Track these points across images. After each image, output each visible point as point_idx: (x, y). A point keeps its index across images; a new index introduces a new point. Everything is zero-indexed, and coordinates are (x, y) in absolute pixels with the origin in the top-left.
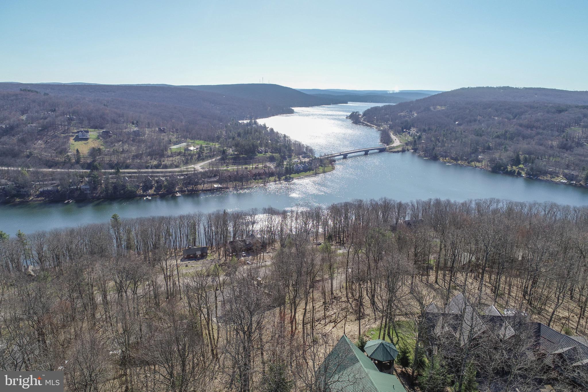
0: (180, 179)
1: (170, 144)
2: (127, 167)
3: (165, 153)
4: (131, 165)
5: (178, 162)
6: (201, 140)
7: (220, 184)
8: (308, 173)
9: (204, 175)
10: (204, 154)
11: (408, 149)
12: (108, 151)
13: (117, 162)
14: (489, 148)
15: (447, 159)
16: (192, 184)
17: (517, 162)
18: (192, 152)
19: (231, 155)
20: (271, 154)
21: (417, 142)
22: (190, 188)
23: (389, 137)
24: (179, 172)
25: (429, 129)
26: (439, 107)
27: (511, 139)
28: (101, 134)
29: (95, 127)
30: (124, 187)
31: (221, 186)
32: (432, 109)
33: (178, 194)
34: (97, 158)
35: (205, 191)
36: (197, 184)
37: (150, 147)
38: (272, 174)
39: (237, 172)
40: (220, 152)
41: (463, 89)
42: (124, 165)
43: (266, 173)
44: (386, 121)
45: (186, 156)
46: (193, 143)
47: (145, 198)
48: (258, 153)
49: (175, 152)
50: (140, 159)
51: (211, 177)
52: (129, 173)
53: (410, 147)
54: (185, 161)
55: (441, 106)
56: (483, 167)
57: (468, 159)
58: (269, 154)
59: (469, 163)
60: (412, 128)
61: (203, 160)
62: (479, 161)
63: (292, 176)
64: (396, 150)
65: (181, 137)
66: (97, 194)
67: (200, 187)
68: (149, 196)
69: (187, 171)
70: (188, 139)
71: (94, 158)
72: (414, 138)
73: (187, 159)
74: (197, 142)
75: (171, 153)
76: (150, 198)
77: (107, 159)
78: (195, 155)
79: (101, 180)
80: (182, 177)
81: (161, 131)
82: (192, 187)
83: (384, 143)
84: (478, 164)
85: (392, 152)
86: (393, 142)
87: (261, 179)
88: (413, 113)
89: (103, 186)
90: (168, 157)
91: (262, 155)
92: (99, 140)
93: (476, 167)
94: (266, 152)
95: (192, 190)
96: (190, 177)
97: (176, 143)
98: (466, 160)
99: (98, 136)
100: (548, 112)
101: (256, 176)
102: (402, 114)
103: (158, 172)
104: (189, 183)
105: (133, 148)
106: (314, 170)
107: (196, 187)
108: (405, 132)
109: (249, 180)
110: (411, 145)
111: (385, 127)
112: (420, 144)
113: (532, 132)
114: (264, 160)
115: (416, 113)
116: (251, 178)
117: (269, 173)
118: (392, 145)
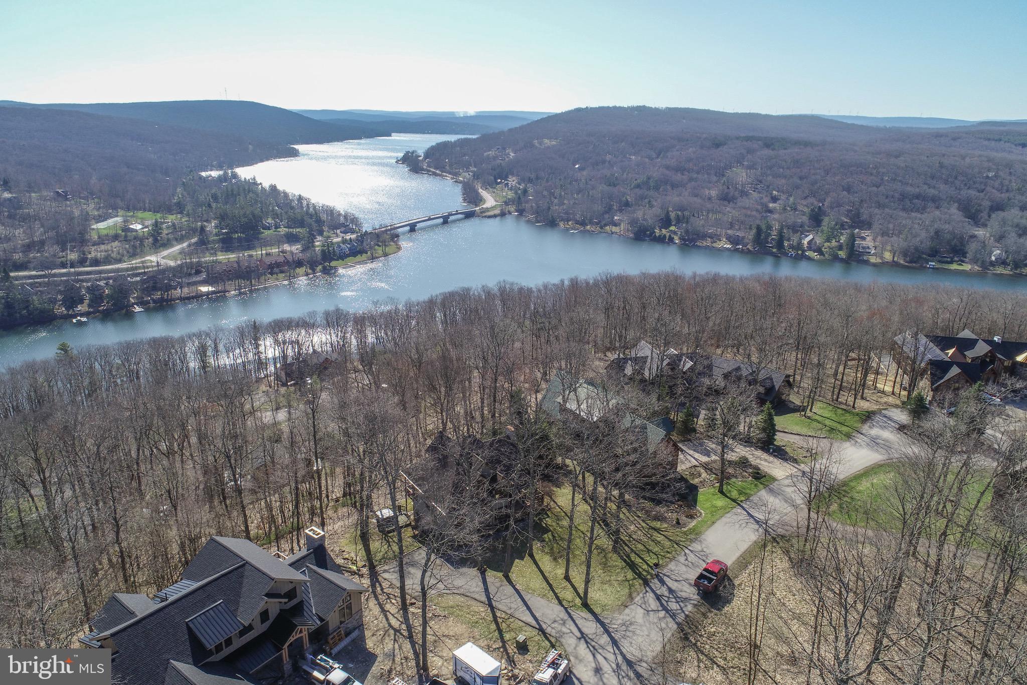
0: (135, 283)
1: (89, 220)
2: (19, 267)
3: (87, 237)
4: (24, 261)
5: (119, 253)
6: (149, 211)
7: (211, 284)
8: (359, 258)
9: (178, 271)
10: (165, 235)
11: (509, 211)
14: (627, 204)
15: (570, 223)
16: (160, 289)
17: (666, 222)
18: (140, 234)
19: (216, 235)
20: (287, 230)
21: (523, 199)
22: (158, 295)
23: (478, 194)
24: (127, 270)
25: (537, 178)
26: (546, 141)
27: (657, 188)
30: (26, 302)
31: (214, 289)
32: (537, 145)
33: (137, 309)
35: (186, 300)
36: (168, 288)
37: (52, 228)
38: (299, 264)
39: (237, 262)
40: (193, 230)
41: (578, 110)
43: (288, 262)
44: (466, 166)
45: (130, 240)
46: (135, 217)
47: (74, 321)
48: (265, 229)
49: (107, 235)
50: (40, 251)
51: (190, 275)
52: (29, 278)
53: (512, 208)
54: (131, 250)
55: (550, 138)
56: (622, 233)
57: (600, 222)
58: (283, 230)
59: (601, 228)
60: (510, 177)
61: (166, 245)
62: (615, 224)
63: (333, 264)
64: (491, 213)
65: (105, 207)
67: (178, 292)
68: (82, 315)
69: (144, 268)
70: (120, 210)
72: (516, 193)
73: (133, 246)
74: (142, 215)
75: (99, 237)
76: (84, 319)
78: (148, 239)
80: (138, 279)
81: (62, 197)
82: (162, 294)
83: (470, 203)
84: (614, 229)
85: (485, 217)
86: (485, 202)
87: (282, 272)
88: (507, 151)
90: (95, 244)
91: (271, 232)
93: (612, 233)
94: (276, 227)
95: (162, 300)
96: (153, 277)
97: (101, 219)
98: (597, 224)
100: (702, 147)
101: (273, 268)
102: (491, 153)
103: (87, 273)
104: (155, 288)
105: (17, 232)
106: (369, 253)
107: (168, 295)
108: (499, 183)
109: (262, 275)
110: (513, 204)
111: (465, 176)
112: (527, 202)
113: (684, 177)
114: (279, 242)
115: (512, 151)
116: (265, 272)
117: (294, 261)
118: (484, 206)
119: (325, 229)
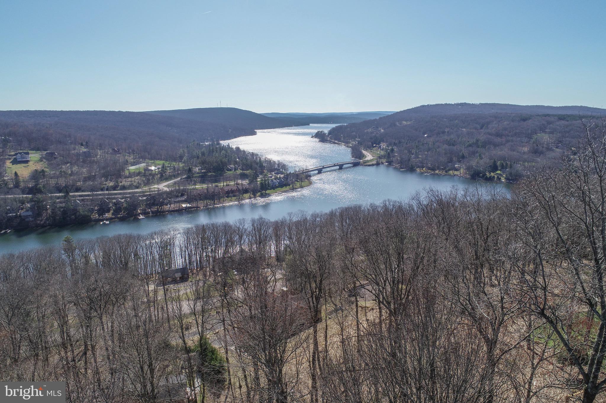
0: (143, 200)
1: (127, 164)
2: (78, 190)
3: (122, 173)
4: (82, 186)
5: (138, 183)
6: (161, 160)
7: (189, 203)
8: (284, 189)
9: (169, 194)
10: (167, 173)
11: (382, 162)
12: (54, 174)
13: (66, 185)
14: (463, 157)
15: (424, 169)
16: (157, 205)
17: (494, 168)
18: (154, 172)
19: (198, 173)
20: (241, 171)
21: (391, 155)
22: (155, 209)
23: (361, 153)
24: (140, 192)
25: (400, 142)
26: (404, 122)
27: (484, 146)
28: (44, 156)
29: (37, 149)
30: (75, 211)
31: (190, 206)
32: (398, 124)
33: (141, 217)
34: (41, 181)
35: (172, 212)
36: (162, 204)
37: (104, 168)
38: (246, 191)
39: (207, 189)
40: (185, 170)
41: (423, 106)
42: (74, 188)
43: (239, 190)
44: (354, 138)
45: (147, 176)
46: (153, 163)
47: (101, 223)
48: (228, 170)
49: (134, 173)
50: (93, 181)
51: (177, 196)
52: (80, 196)
53: (384, 161)
54: (146, 181)
55: (406, 121)
56: (462, 175)
57: (445, 168)
58: (239, 172)
59: (446, 172)
60: (382, 143)
61: (167, 179)
62: (456, 170)
63: (268, 192)
64: (370, 163)
65: (139, 158)
66: (41, 220)
67: (167, 208)
68: (107, 220)
69: (150, 192)
70: (146, 159)
71: (37, 182)
72: (386, 151)
73: (148, 179)
74: (158, 162)
75: (129, 173)
76: (108, 222)
77: (53, 182)
78: (157, 175)
79: (46, 205)
80: (145, 198)
81: (115, 152)
82: (157, 208)
83: (356, 157)
84: (456, 173)
85: (366, 165)
86: (366, 157)
87: (234, 196)
88: (379, 129)
89: (49, 211)
90: (126, 177)
91: (231, 172)
92: (42, 163)
93: (454, 175)
94: (235, 170)
95: (157, 212)
96: (154, 197)
97: (133, 164)
98: (443, 169)
99: (41, 158)
100: (513, 121)
101: (229, 193)
102: (370, 130)
103: (116, 194)
104: (154, 204)
105: (84, 170)
106: (291, 186)
107: (161, 208)
108: (375, 147)
109: (222, 198)
110: (385, 158)
111: (353, 143)
112: (394, 157)
113: (502, 139)
114: (235, 178)
115: (382, 129)
116: (223, 196)
117: (243, 189)
118: (366, 159)
119: (266, 171)
